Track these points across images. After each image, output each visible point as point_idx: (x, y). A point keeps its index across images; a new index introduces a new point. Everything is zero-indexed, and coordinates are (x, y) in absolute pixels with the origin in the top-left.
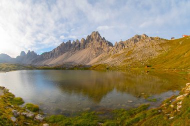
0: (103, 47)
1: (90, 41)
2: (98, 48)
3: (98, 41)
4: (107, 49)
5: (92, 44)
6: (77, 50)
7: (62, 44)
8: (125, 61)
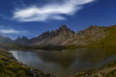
0: (69, 34)
1: (61, 31)
2: (66, 35)
3: (66, 30)
4: (72, 35)
5: (62, 33)
6: (53, 37)
7: (43, 33)
8: (87, 42)
